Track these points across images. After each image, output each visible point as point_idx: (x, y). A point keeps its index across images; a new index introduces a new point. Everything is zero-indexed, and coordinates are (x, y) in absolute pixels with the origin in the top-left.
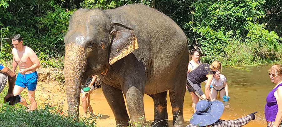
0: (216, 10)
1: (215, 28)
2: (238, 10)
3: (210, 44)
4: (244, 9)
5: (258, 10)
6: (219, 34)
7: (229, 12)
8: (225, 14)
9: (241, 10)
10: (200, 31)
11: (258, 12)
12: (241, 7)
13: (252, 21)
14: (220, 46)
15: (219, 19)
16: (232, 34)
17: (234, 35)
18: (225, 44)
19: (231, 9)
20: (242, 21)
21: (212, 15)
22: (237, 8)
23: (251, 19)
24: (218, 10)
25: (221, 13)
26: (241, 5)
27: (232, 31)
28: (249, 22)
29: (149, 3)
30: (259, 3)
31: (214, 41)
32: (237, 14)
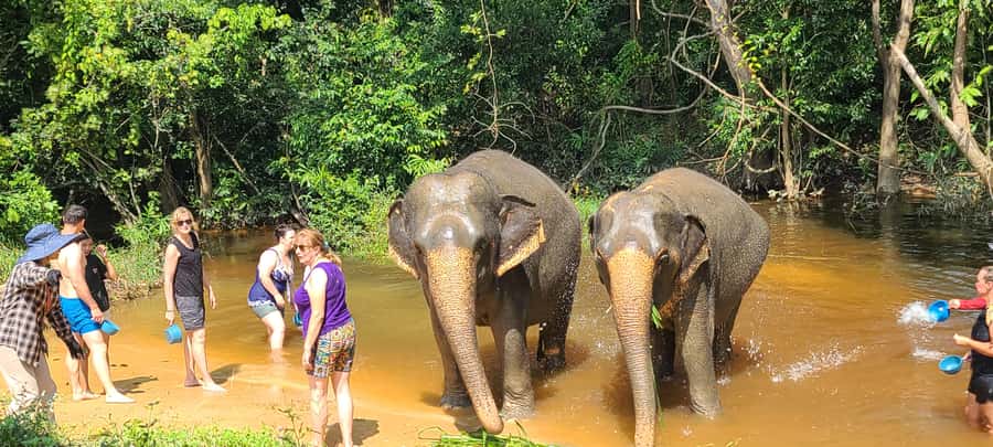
0: (339, 130)
1: (339, 171)
2: (389, 129)
3: (331, 208)
4: (401, 127)
5: (433, 127)
6: (350, 185)
7: (369, 135)
8: (359, 139)
9: (394, 130)
10: (306, 178)
11: (433, 134)
12: (394, 123)
13: (421, 155)
14: (352, 211)
15: (347, 150)
16: (378, 183)
17: (383, 185)
18: (363, 206)
19: (372, 127)
20: (398, 154)
21: (330, 141)
22: (385, 126)
23: (418, 148)
24: (344, 131)
25: (351, 137)
26: (395, 118)
27: (377, 176)
28: (414, 156)
29: (183, 116)
30: (434, 113)
31: (338, 200)
32: (386, 138)
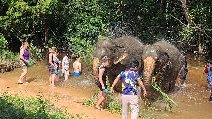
0: (81, 27)
1: (81, 38)
2: (94, 28)
3: (77, 47)
4: (98, 28)
5: (106, 28)
6: (83, 42)
7: (89, 29)
8: (86, 30)
9: (96, 28)
10: (72, 39)
11: (106, 30)
12: (96, 27)
13: (102, 35)
14: (83, 49)
15: (83, 33)
16: (90, 42)
17: (92, 42)
18: (86, 47)
19: (90, 27)
20: (96, 35)
21: (79, 30)
22: (93, 27)
23: (101, 33)
24: (82, 28)
25: (84, 29)
26: (96, 25)
27: (90, 40)
28: (100, 35)
29: (42, 21)
30: (106, 24)
31: (80, 46)
32: (93, 30)
